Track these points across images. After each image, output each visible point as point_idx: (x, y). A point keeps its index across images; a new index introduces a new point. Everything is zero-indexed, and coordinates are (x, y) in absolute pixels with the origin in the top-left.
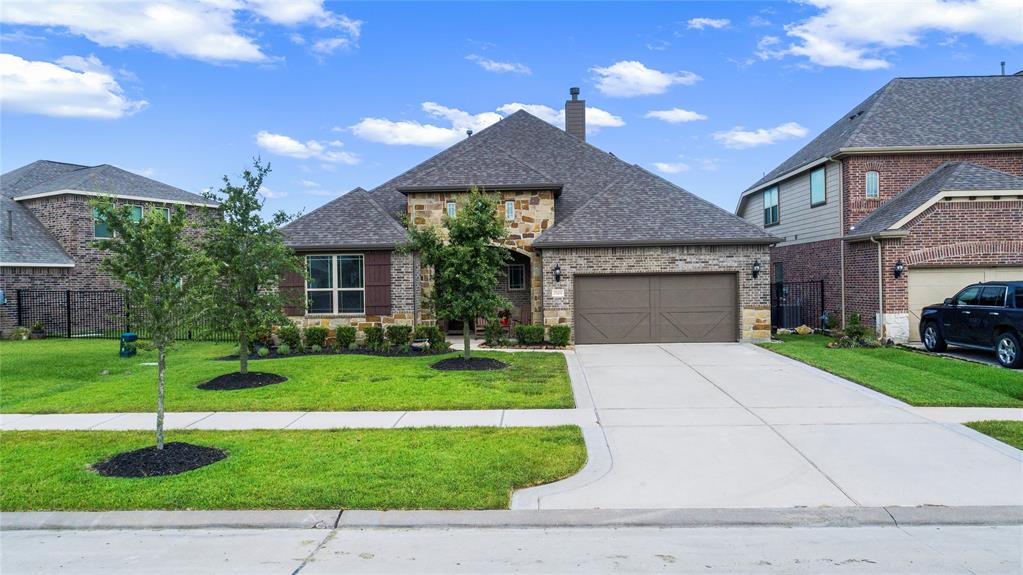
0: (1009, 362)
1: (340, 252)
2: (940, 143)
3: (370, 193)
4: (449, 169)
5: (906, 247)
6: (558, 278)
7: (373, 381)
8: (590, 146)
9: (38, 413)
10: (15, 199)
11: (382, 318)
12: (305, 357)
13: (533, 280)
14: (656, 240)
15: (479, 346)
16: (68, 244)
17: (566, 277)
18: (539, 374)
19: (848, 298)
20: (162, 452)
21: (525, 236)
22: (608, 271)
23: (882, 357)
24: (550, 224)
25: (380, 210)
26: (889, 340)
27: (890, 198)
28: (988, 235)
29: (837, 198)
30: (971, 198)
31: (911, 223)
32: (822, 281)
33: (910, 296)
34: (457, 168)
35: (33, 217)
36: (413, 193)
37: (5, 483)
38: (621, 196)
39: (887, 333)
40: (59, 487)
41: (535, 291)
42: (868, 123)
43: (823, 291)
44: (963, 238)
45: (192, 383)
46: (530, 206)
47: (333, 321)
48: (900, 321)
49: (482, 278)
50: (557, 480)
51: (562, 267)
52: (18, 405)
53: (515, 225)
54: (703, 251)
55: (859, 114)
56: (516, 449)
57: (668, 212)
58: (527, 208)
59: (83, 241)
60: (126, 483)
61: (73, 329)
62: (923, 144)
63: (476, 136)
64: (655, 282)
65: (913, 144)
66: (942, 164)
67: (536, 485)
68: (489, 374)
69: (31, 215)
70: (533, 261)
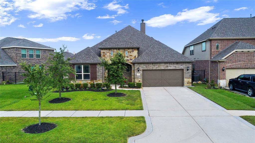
0: (251, 95)
1: (84, 64)
2: (235, 37)
3: (91, 48)
4: (111, 42)
5: (226, 64)
6: (138, 71)
7: (93, 100)
8: (147, 35)
9: (9, 111)
10: (1, 48)
11: (94, 81)
12: (75, 92)
13: (132, 71)
14: (163, 61)
15: (119, 88)
16: (15, 60)
17: (141, 70)
18: (134, 98)
19: (211, 75)
20: (40, 126)
21: (130, 60)
22: (151, 69)
23: (219, 92)
24: (136, 57)
25: (94, 53)
26: (221, 87)
27: (222, 50)
28: (246, 61)
29: (208, 50)
30: (242, 51)
31: (227, 57)
32: (204, 70)
33: (226, 76)
34: (113, 42)
35: (6, 52)
36: (102, 49)
37: (2, 135)
38: (154, 49)
39: (220, 85)
40: (15, 136)
41: (133, 74)
42: (217, 31)
43: (204, 73)
44: (240, 61)
45: (47, 101)
46: (132, 52)
47: (82, 82)
48: (223, 82)
49: (120, 74)
50: (139, 135)
51: (139, 68)
52: (4, 108)
53: (128, 57)
54: (175, 64)
55: (215, 28)
56: (129, 124)
57: (166, 54)
58: (131, 53)
59: (19, 59)
60: (32, 135)
61: (17, 81)
62: (230, 37)
63: (118, 32)
64: (163, 72)
65: (228, 37)
66: (235, 42)
67: (134, 136)
68: (121, 98)
69: (5, 52)
70: (132, 66)
